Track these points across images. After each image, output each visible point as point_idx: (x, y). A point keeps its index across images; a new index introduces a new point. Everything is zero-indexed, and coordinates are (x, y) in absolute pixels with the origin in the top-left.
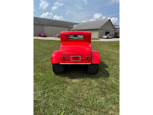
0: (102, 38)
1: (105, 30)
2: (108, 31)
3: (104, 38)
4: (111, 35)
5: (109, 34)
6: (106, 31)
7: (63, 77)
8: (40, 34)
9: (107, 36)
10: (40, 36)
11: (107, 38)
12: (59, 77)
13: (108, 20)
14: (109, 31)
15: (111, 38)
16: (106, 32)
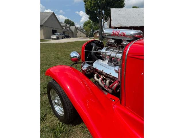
0: (50, 38)
1: (51, 27)
2: (55, 29)
3: (53, 39)
4: (61, 35)
5: (58, 33)
6: (53, 29)
9: (57, 36)
11: (58, 38)
13: (52, 13)
15: (63, 39)
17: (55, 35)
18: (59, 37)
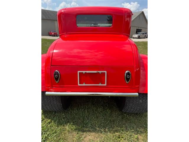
0: (132, 37)
1: (136, 27)
2: (139, 28)
3: (134, 38)
4: (143, 34)
5: (141, 33)
6: (138, 28)
7: (60, 124)
8: (49, 32)
9: (139, 35)
10: (50, 35)
11: (139, 38)
12: (49, 123)
13: (141, 12)
14: (141, 29)
15: (144, 38)
16: (137, 29)
17: (137, 34)
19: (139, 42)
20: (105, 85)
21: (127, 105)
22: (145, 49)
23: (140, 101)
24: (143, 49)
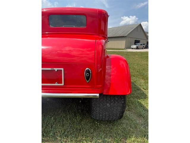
0: (130, 48)
1: (134, 38)
2: (138, 40)
3: (132, 49)
4: (142, 45)
5: (139, 44)
6: (136, 39)
9: (137, 46)
11: (137, 48)
13: (138, 25)
14: (139, 40)
15: (143, 49)
16: (135, 41)
17: (136, 45)
18: (139, 47)
19: (136, 52)
20: (63, 84)
21: (94, 110)
22: (141, 58)
23: (108, 105)
24: (139, 58)
